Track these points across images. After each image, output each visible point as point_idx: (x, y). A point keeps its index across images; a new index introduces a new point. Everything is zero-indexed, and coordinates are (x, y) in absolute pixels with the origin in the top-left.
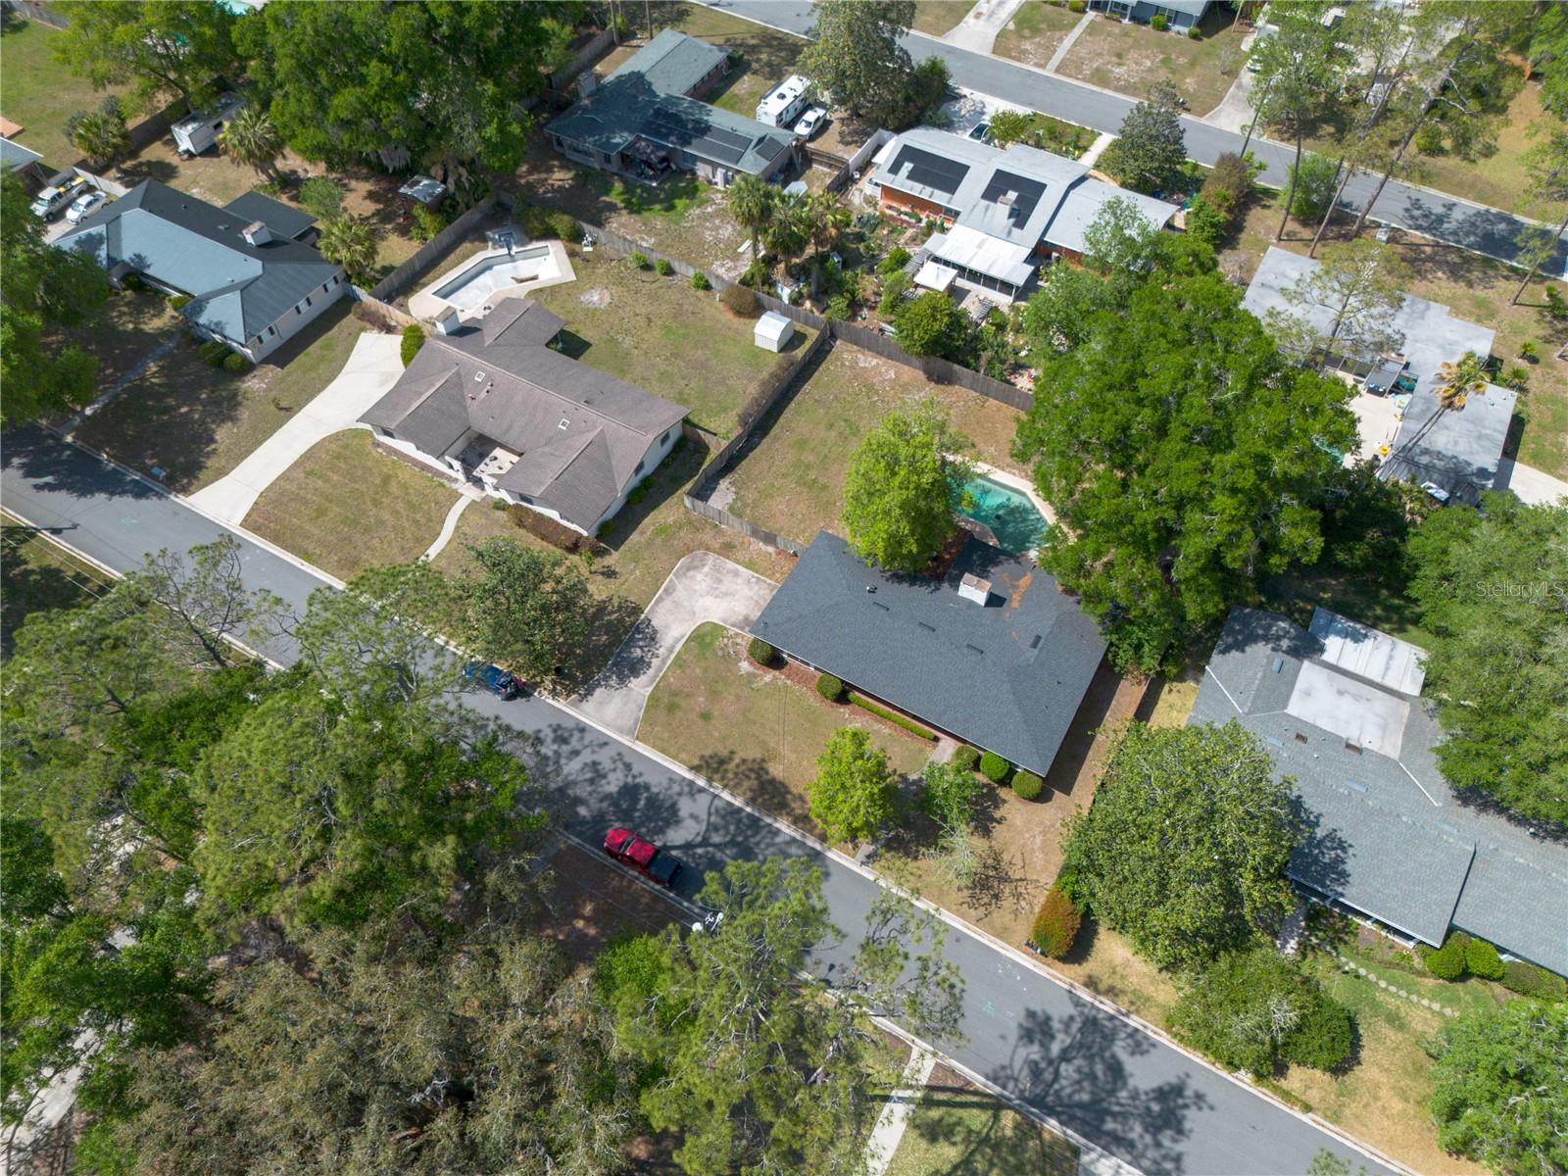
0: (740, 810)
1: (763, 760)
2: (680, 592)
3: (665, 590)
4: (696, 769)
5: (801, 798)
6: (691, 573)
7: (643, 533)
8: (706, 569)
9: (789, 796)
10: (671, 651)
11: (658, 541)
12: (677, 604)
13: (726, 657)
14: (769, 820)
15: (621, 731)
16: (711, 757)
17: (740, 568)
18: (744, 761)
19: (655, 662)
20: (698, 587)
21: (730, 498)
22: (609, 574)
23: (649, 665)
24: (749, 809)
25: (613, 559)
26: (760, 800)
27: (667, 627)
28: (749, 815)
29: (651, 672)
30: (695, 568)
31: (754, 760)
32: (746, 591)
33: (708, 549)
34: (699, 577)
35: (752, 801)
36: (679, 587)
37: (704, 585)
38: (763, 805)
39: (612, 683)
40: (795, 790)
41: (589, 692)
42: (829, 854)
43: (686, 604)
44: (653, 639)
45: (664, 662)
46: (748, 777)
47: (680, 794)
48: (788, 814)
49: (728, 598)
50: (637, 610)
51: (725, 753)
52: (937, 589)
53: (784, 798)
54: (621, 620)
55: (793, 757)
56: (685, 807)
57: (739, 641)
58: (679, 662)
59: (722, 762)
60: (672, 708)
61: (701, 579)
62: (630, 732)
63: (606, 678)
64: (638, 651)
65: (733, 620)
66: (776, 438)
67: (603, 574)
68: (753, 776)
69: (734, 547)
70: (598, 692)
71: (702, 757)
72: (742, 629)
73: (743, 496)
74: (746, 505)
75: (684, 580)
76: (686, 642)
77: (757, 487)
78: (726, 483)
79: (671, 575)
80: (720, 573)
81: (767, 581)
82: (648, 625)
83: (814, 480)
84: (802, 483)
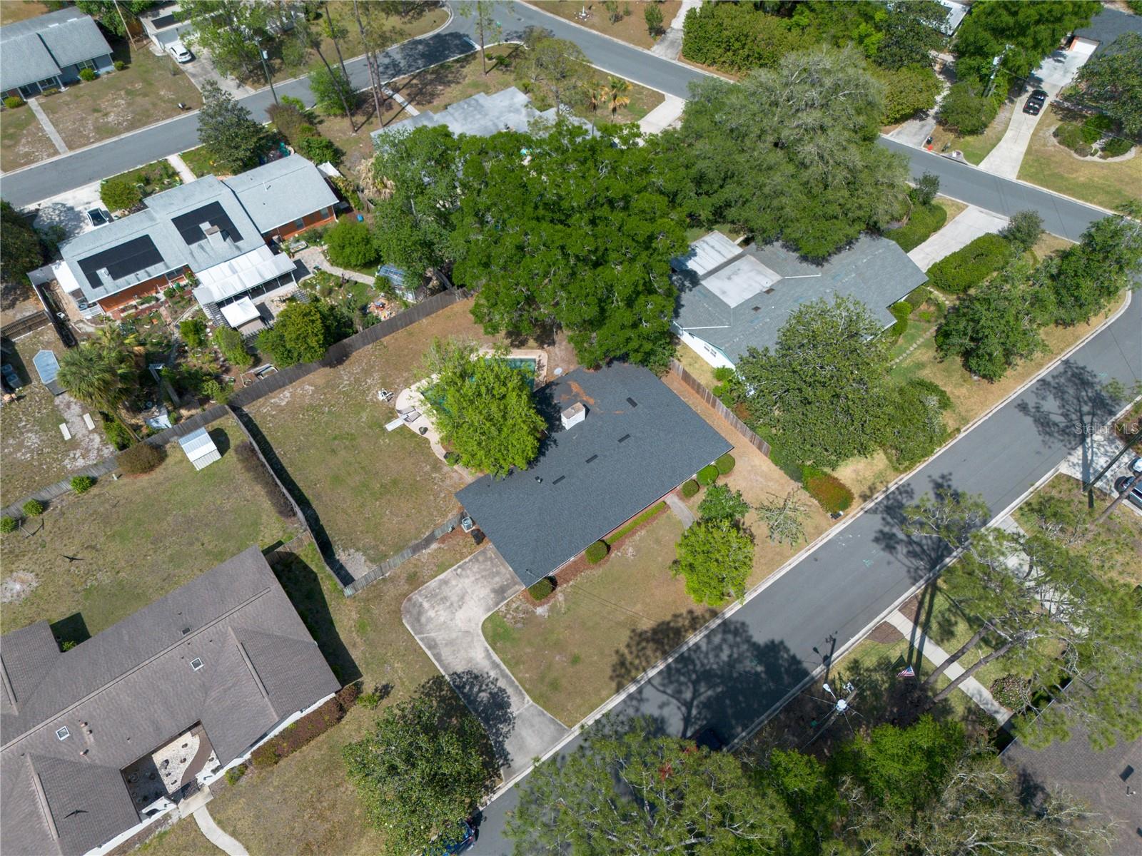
0: (668, 667)
1: (634, 631)
2: (439, 636)
3: (430, 648)
4: (619, 688)
5: (676, 616)
6: (423, 620)
7: (354, 645)
8: (426, 605)
9: (672, 624)
10: (496, 666)
11: (372, 635)
12: (451, 643)
13: (526, 622)
14: (685, 648)
15: (556, 740)
16: (614, 671)
17: (441, 576)
18: (628, 646)
19: (502, 683)
20: (442, 619)
21: (360, 557)
23: (502, 690)
24: (670, 660)
25: (369, 683)
26: (667, 648)
27: (470, 660)
28: (676, 661)
29: (510, 691)
30: (420, 613)
31: (631, 638)
32: (467, 581)
33: (405, 595)
34: (431, 613)
35: (665, 654)
36: (433, 635)
37: (442, 612)
38: (672, 647)
39: (505, 730)
40: (668, 618)
41: (505, 755)
42: (728, 615)
43: (454, 635)
44: (476, 677)
45: (505, 676)
46: (644, 648)
47: (637, 710)
48: (686, 631)
49: (467, 598)
50: (439, 681)
51: (615, 659)
53: (672, 628)
54: (442, 700)
55: (639, 607)
56: (650, 709)
57: (514, 605)
58: (513, 663)
59: (622, 664)
60: (555, 686)
61: (435, 614)
62: (561, 732)
63: (498, 733)
64: (482, 694)
65: (491, 603)
66: (318, 497)
67: (381, 698)
68: (644, 644)
69: (415, 574)
70: (508, 746)
71: (611, 678)
72: (505, 598)
73: (364, 546)
74: (376, 548)
75: (428, 628)
76: (494, 649)
77: (362, 532)
78: (342, 554)
79: (416, 638)
80: (436, 595)
81: (467, 560)
82: (459, 676)
83: (382, 486)
84: (379, 496)
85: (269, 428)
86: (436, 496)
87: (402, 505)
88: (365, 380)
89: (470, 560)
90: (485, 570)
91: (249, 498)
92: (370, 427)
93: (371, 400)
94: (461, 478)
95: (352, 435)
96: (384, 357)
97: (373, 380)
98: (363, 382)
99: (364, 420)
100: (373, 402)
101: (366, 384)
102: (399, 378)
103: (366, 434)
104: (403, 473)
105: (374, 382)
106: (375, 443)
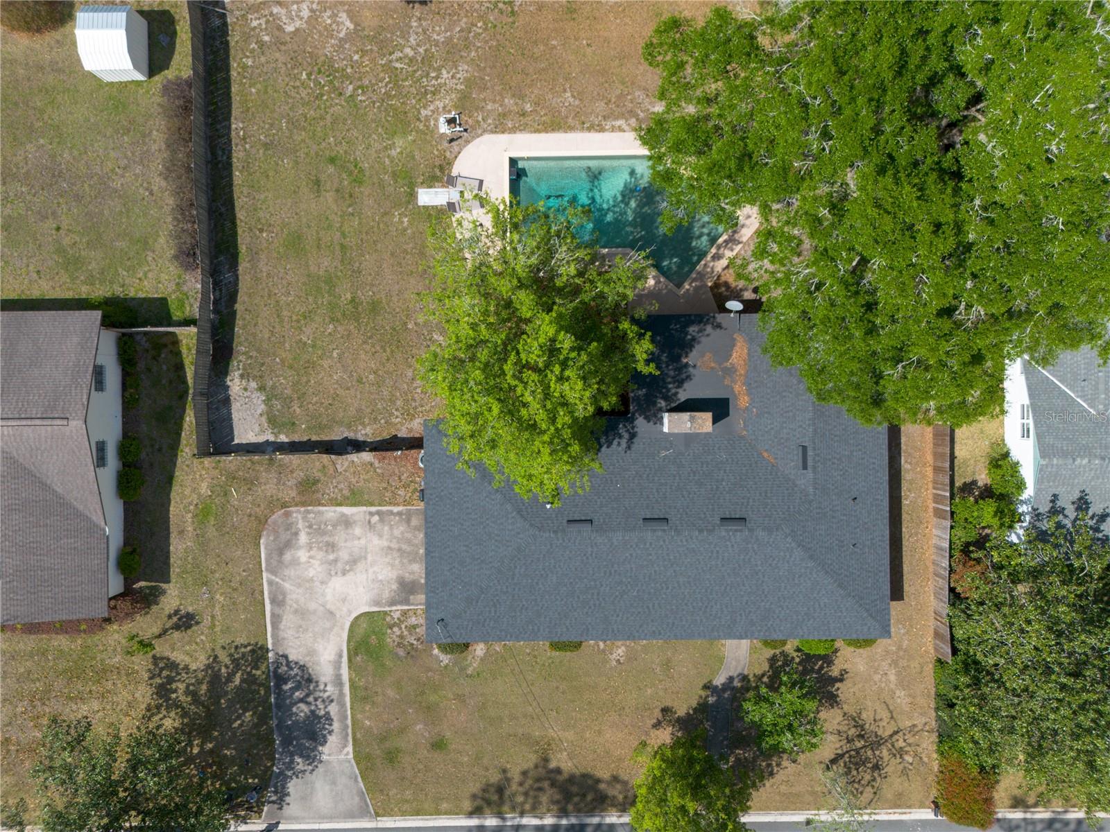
1: (545, 760)
2: (294, 594)
3: (273, 601)
4: (476, 812)
5: (615, 779)
6: (287, 556)
7: (181, 532)
8: (303, 538)
9: (602, 786)
10: (338, 682)
11: (211, 532)
12: (302, 613)
13: (412, 652)
14: (596, 820)
15: (351, 816)
16: (484, 791)
17: (347, 510)
18: (524, 773)
19: (333, 709)
20: (311, 573)
21: (258, 400)
22: (185, 622)
23: (328, 717)
24: (564, 822)
25: (173, 598)
26: (570, 807)
27: (312, 653)
29: (336, 726)
30: (288, 545)
31: (536, 767)
32: (376, 541)
33: (284, 505)
34: (302, 555)
35: (563, 812)
36: (287, 586)
37: (316, 563)
38: (579, 811)
39: (300, 767)
40: (604, 774)
41: (282, 795)
43: (312, 606)
44: (309, 680)
45: (342, 705)
46: (540, 789)
48: (613, 805)
49: (360, 566)
50: (259, 653)
51: (495, 777)
52: (633, 436)
53: (596, 791)
54: (250, 680)
55: (570, 735)
57: (412, 620)
58: (361, 696)
59: (500, 790)
60: (391, 757)
61: (306, 558)
62: (363, 813)
63: (290, 765)
64: (302, 706)
65: (386, 595)
66: (254, 254)
67: (177, 627)
68: (546, 784)
69: (316, 482)
70: (293, 786)
71: (474, 797)
72: (407, 602)
73: (274, 387)
74: (287, 402)
75: (287, 572)
76: (350, 660)
77: (282, 361)
78: (237, 381)
79: (265, 575)
80: (324, 533)
81: (396, 509)
82: (288, 663)
83: (353, 300)
84: (339, 315)
85: (245, 67)
87: (362, 355)
88: (439, 70)
89: (400, 514)
90: (409, 542)
91: (155, 189)
92: (394, 175)
93: (427, 119)
95: (361, 171)
96: (498, 37)
97: (453, 77)
98: (435, 70)
99: (393, 153)
100: (428, 127)
101: (437, 78)
102: (494, 102)
103: (381, 185)
104: (395, 299)
105: (451, 83)
106: (386, 214)
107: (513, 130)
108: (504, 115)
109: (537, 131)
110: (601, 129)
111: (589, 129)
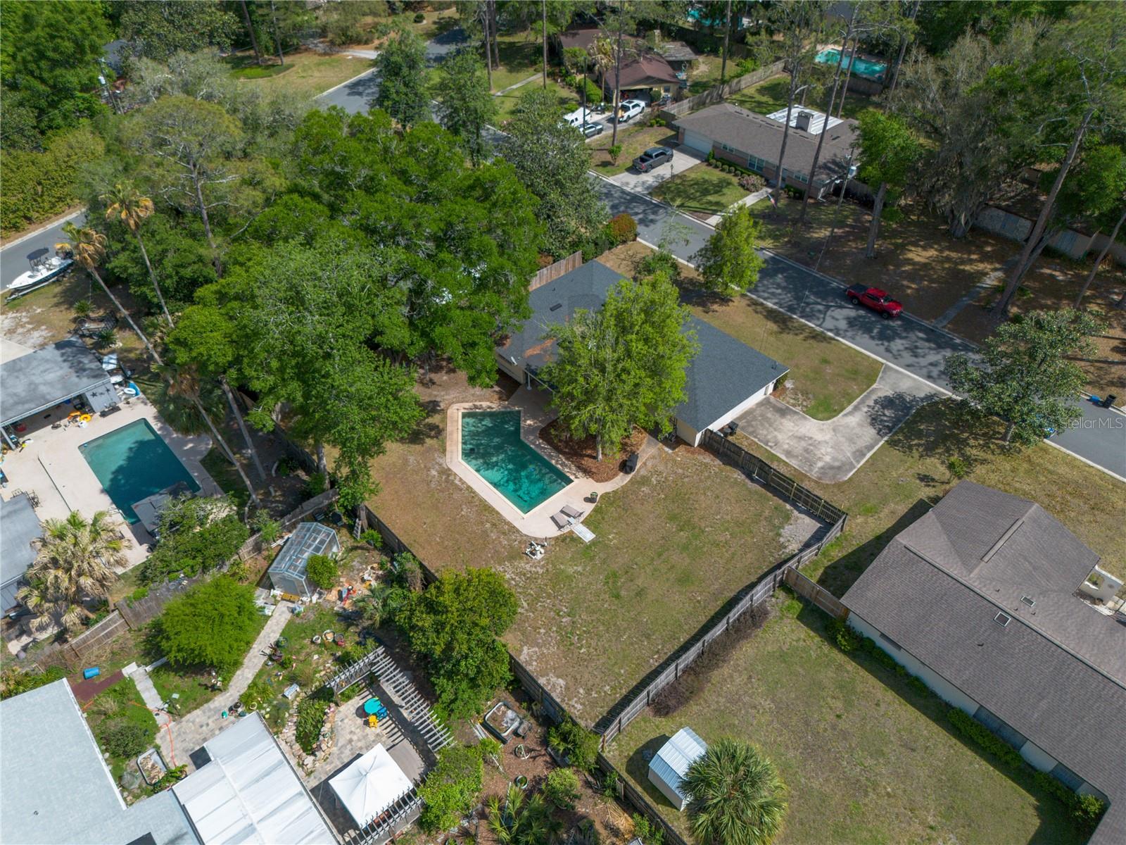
0: (802, 317)
1: (781, 333)
2: (848, 449)
3: (864, 455)
4: (834, 339)
5: (755, 311)
6: (837, 464)
7: (894, 513)
8: (820, 464)
9: (764, 313)
10: (857, 408)
11: (874, 501)
12: (851, 441)
13: (805, 393)
14: (780, 309)
16: (822, 341)
17: (784, 458)
18: (796, 335)
19: (872, 403)
20: (829, 450)
21: (787, 531)
22: (926, 479)
23: (876, 402)
24: (795, 316)
25: (924, 492)
26: (787, 317)
27: (861, 426)
28: (795, 314)
29: (874, 397)
30: (832, 468)
31: (788, 333)
32: (780, 437)
33: (817, 482)
34: (828, 459)
35: (792, 318)
36: (849, 455)
37: (823, 451)
39: (909, 397)
41: (930, 396)
43: (842, 439)
44: (873, 419)
45: (863, 402)
46: (794, 328)
47: (846, 331)
49: (799, 434)
50: (892, 443)
51: (812, 341)
53: (769, 313)
54: (908, 438)
55: (758, 330)
56: (843, 324)
57: (792, 401)
58: (849, 396)
59: (814, 337)
60: (854, 372)
61: (826, 455)
62: (889, 369)
63: (915, 401)
64: (887, 414)
65: (796, 417)
67: (933, 480)
68: (789, 327)
70: (921, 395)
71: (829, 342)
72: (787, 408)
73: (771, 531)
74: (769, 520)
75: (844, 459)
76: (841, 411)
77: (753, 537)
78: (790, 548)
79: (859, 466)
80: (806, 458)
81: (756, 440)
82: (880, 430)
83: (681, 530)
84: (697, 530)
86: (683, 476)
87: (703, 505)
89: (755, 437)
90: (762, 425)
92: (592, 559)
93: (543, 567)
94: (654, 457)
95: (607, 577)
96: (459, 567)
97: (505, 571)
98: (510, 584)
99: (580, 569)
100: (547, 563)
101: (513, 579)
102: (500, 542)
103: (604, 562)
104: (657, 512)
105: (510, 570)
106: (618, 548)
107: (509, 524)
108: (504, 533)
109: (498, 513)
110: (469, 488)
111: (474, 492)
